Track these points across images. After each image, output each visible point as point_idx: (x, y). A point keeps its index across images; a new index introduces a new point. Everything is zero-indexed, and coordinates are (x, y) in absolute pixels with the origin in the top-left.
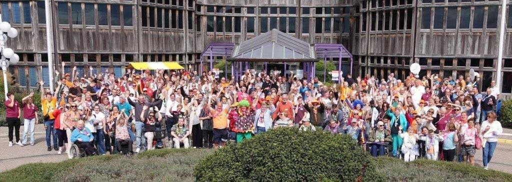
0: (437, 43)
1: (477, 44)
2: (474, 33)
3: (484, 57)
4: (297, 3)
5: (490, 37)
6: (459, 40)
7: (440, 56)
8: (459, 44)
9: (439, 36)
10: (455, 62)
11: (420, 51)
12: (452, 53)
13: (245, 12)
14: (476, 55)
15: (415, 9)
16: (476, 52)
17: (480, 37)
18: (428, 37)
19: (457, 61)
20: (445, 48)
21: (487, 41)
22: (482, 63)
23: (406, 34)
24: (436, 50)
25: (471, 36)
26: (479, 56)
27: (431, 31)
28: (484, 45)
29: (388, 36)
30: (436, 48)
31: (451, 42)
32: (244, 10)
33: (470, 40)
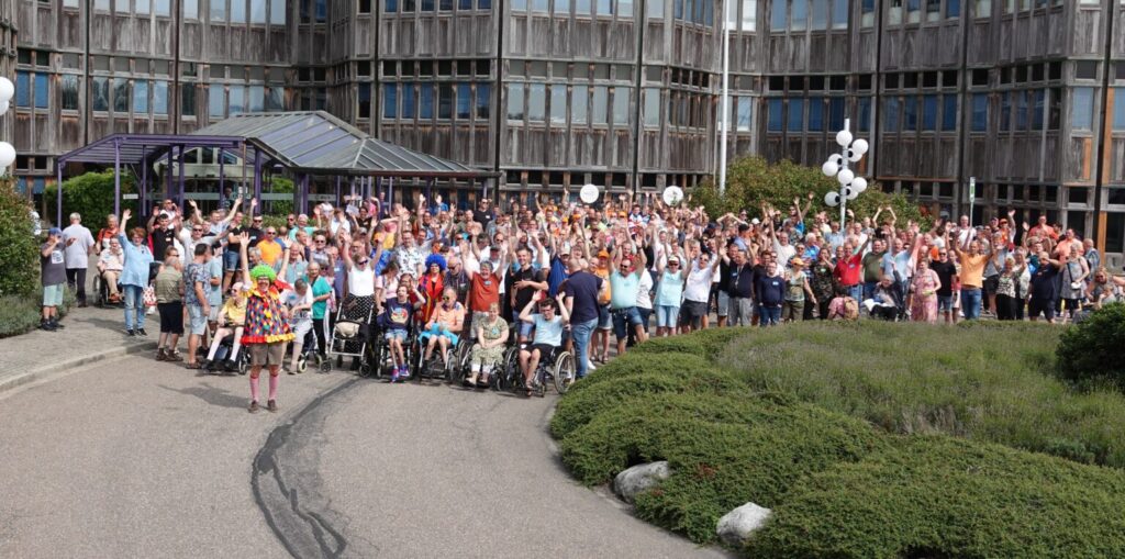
0: (537, 144)
1: (600, 148)
2: (596, 130)
3: (612, 170)
4: (172, 51)
5: (620, 139)
6: (573, 140)
7: (542, 168)
8: (573, 147)
9: (539, 132)
10: (567, 179)
11: (509, 158)
12: (562, 162)
13: (57, 64)
14: (600, 168)
15: (496, 84)
16: (600, 162)
17: (605, 138)
18: (521, 133)
19: (569, 177)
20: (551, 153)
21: (616, 143)
22: (609, 179)
23: (476, 127)
24: (536, 157)
25: (591, 136)
26: (604, 168)
27: (526, 124)
28: (611, 150)
29: (429, 129)
30: (536, 154)
31: (559, 145)
32: (56, 59)
33: (590, 141)
